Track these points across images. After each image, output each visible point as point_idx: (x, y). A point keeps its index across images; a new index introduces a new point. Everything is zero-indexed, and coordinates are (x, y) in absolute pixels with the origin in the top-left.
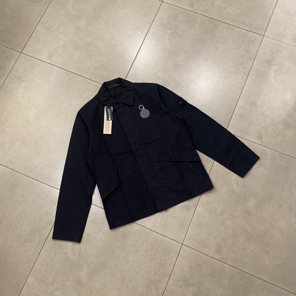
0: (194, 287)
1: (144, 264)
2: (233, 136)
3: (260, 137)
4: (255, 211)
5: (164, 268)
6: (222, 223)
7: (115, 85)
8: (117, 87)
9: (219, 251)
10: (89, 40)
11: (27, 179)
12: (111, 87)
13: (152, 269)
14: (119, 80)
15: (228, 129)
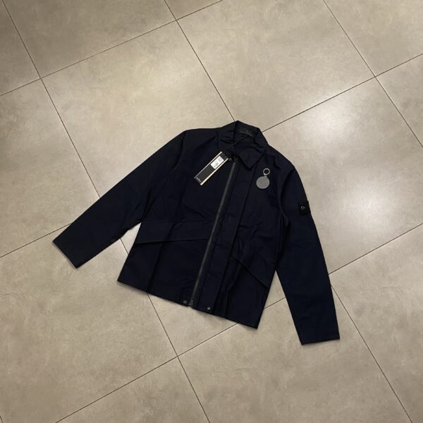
0: (152, 411)
1: (121, 343)
2: (329, 286)
3: (359, 312)
4: (286, 387)
5: (139, 365)
6: (240, 369)
7: (247, 133)
8: (248, 136)
9: (210, 396)
10: (259, 60)
11: (76, 159)
12: (242, 132)
13: (125, 356)
14: (257, 132)
15: (330, 275)
